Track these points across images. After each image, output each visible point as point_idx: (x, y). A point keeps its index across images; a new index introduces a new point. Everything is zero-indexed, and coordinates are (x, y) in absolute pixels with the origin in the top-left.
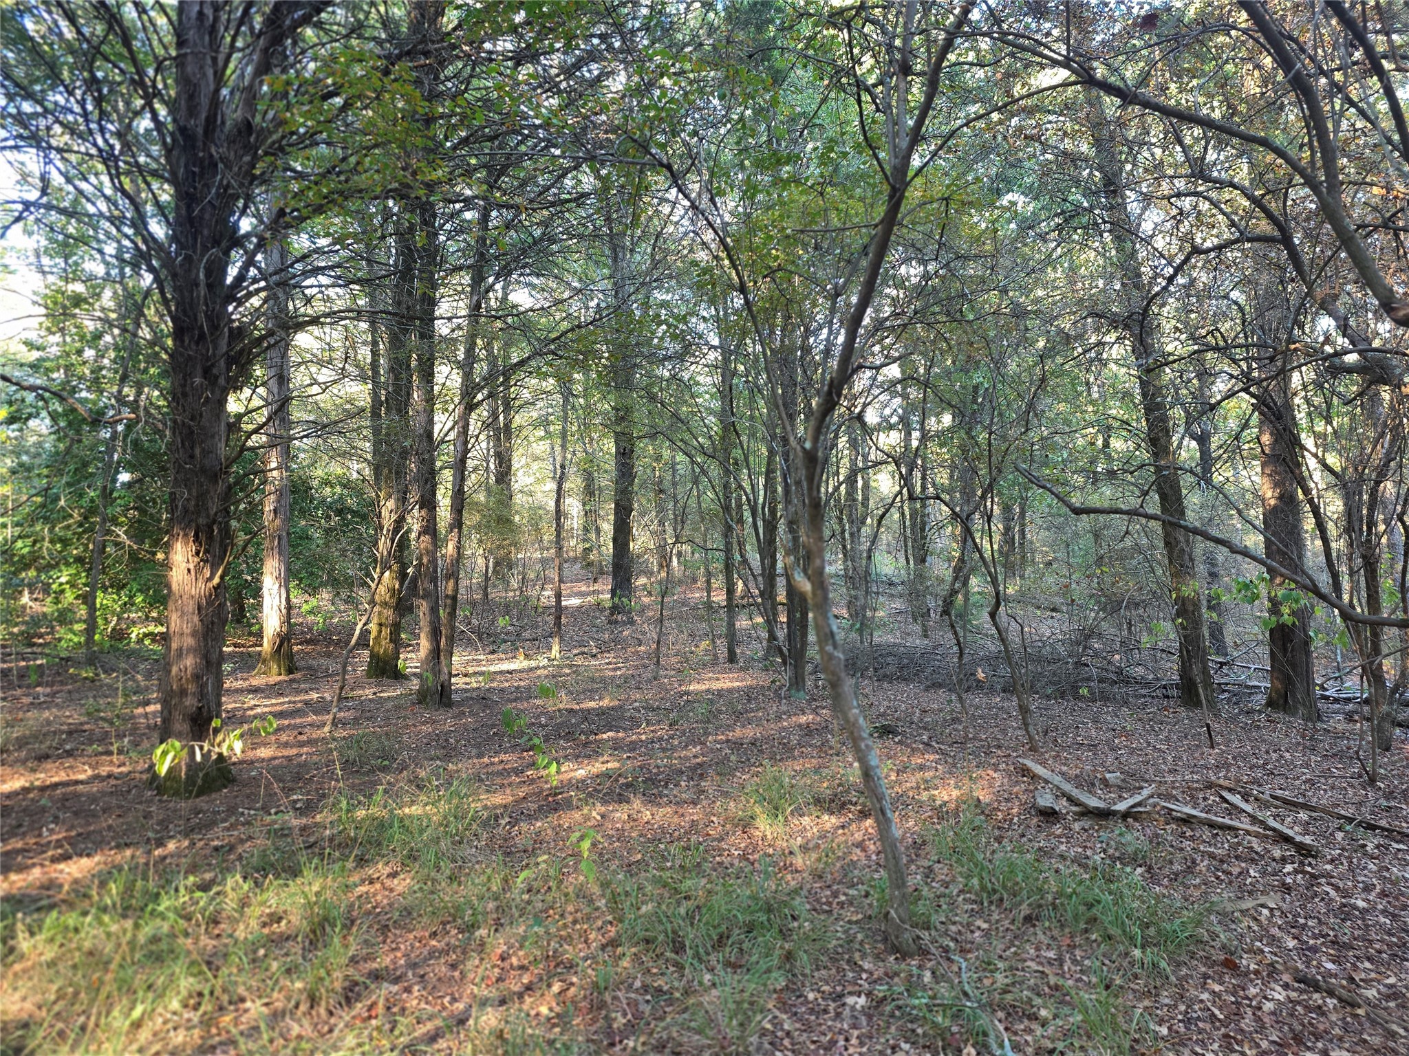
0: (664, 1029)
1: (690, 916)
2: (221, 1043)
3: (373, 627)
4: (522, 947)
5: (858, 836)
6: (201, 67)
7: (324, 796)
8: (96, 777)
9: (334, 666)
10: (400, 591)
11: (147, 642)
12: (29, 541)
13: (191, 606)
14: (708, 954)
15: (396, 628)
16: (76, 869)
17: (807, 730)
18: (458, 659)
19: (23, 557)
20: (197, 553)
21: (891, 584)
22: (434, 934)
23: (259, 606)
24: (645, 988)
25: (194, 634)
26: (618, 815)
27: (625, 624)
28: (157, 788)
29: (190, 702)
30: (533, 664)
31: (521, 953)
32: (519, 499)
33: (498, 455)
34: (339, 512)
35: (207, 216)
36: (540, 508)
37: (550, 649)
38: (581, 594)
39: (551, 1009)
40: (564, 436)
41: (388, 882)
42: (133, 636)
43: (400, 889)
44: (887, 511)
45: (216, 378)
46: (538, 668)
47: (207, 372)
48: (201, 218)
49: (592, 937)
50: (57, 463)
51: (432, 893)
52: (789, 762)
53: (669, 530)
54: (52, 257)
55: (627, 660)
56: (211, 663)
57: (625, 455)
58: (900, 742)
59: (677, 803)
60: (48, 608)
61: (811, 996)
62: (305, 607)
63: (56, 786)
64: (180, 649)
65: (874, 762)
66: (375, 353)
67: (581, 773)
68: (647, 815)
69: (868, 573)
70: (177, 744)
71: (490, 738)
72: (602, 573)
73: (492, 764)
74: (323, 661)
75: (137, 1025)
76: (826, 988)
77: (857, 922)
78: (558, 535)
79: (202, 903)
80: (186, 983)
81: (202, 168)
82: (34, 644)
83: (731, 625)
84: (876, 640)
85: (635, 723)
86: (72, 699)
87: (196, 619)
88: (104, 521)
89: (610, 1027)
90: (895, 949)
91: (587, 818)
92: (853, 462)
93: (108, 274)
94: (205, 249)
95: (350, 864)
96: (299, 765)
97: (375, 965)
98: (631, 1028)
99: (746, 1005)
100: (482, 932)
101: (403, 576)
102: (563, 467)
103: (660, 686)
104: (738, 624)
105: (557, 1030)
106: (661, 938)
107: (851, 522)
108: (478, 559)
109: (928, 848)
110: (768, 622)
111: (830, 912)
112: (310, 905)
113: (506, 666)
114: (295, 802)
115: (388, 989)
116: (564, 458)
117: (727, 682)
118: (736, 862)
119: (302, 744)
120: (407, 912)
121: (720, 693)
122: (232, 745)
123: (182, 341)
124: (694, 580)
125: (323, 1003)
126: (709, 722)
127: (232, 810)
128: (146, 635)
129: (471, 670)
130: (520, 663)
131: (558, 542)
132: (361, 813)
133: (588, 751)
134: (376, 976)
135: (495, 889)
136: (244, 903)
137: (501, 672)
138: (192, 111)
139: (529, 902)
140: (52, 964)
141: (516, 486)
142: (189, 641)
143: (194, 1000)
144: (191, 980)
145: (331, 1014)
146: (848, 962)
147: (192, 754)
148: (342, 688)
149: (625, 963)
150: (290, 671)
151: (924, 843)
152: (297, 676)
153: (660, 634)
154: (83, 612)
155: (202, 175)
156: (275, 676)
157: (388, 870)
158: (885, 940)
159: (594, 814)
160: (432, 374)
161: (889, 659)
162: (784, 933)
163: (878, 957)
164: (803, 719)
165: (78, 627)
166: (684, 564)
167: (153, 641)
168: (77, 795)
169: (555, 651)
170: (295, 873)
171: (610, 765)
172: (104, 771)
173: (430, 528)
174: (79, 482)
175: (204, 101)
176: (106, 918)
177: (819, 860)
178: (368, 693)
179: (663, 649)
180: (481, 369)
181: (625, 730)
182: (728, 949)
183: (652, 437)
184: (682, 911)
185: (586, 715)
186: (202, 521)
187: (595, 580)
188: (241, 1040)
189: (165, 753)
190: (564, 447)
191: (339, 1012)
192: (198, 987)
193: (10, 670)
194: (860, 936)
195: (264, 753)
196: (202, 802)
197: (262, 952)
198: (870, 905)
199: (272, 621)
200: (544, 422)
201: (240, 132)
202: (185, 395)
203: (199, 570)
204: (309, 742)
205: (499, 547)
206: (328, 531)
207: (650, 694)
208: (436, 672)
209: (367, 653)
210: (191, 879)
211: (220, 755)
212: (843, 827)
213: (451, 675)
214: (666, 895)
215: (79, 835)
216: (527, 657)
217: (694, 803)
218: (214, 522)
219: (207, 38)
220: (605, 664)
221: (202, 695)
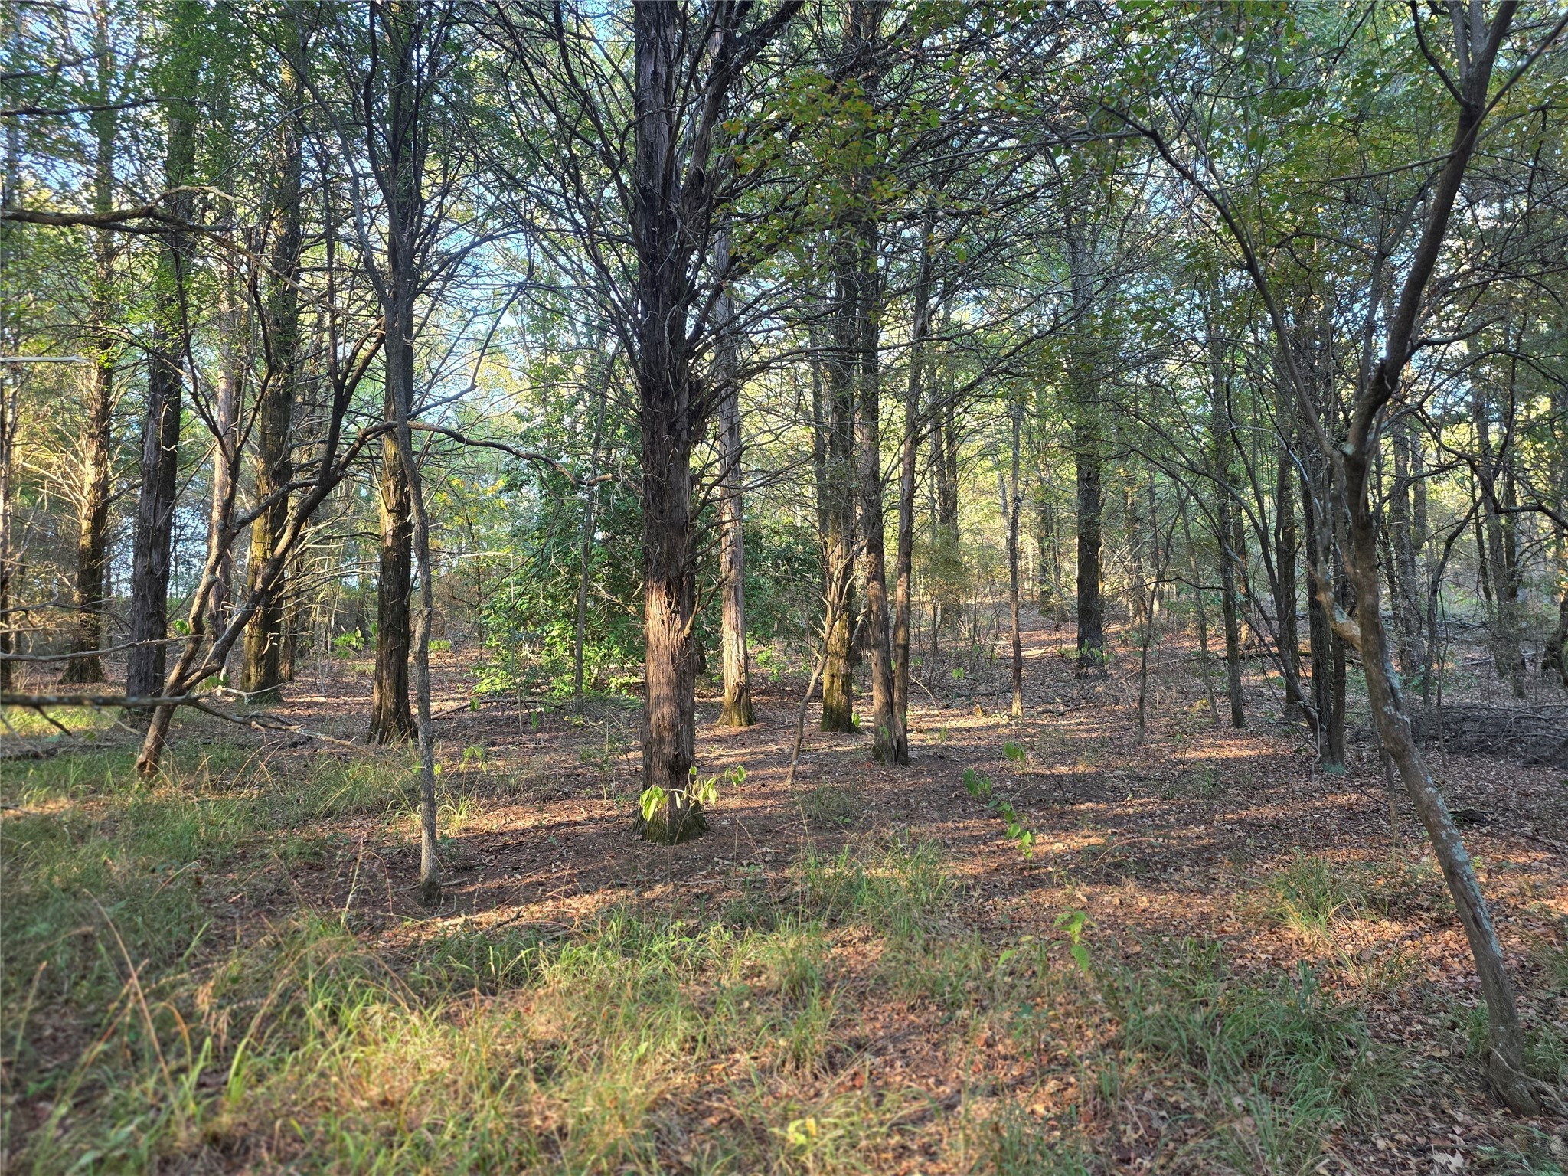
0: (1187, 1154)
1: (1209, 1026)
2: (716, 1091)
3: (825, 678)
4: (1009, 1035)
5: (1435, 951)
6: (658, 126)
7: (792, 851)
8: (591, 819)
9: (791, 718)
10: (850, 641)
11: (624, 692)
12: (526, 598)
13: (665, 658)
14: (1237, 1074)
15: (848, 679)
16: (582, 905)
17: (1351, 813)
18: (914, 714)
19: (522, 613)
20: (670, 605)
21: (1463, 627)
22: (912, 1008)
23: (719, 656)
24: (1160, 1103)
25: (669, 683)
26: (1107, 898)
27: (1096, 678)
28: (643, 832)
29: (668, 750)
30: (992, 721)
31: (1008, 1041)
32: (967, 538)
33: (944, 492)
34: (788, 560)
35: (666, 274)
36: (991, 547)
37: (1010, 705)
38: (1041, 644)
39: (1048, 1109)
40: (1015, 465)
41: (860, 947)
42: (613, 685)
43: (872, 955)
44: (1460, 530)
45: (680, 433)
46: (998, 726)
47: (671, 429)
48: (662, 276)
49: (1090, 1033)
50: (546, 523)
51: (907, 962)
52: (1329, 852)
53: (1147, 566)
54: (534, 334)
55: (1102, 721)
56: (684, 712)
57: (1089, 481)
58: (1489, 834)
59: (1180, 891)
60: (544, 660)
61: (1381, 1144)
62: (761, 658)
63: (559, 825)
64: (658, 698)
65: (1461, 856)
66: (817, 395)
67: (1059, 847)
68: (1144, 902)
69: (1431, 612)
70: (660, 790)
71: (952, 801)
72: (1065, 619)
73: (958, 829)
74: (780, 713)
75: (641, 1061)
76: (1403, 1137)
77: (1440, 1060)
78: (1014, 577)
79: (689, 949)
80: (682, 1027)
81: (661, 227)
82: (533, 694)
83: (1235, 680)
84: (1445, 700)
85: (1118, 794)
86: (569, 744)
87: (670, 668)
88: (586, 577)
89: (1119, 1140)
90: (1502, 1102)
91: (1071, 898)
92: (1400, 468)
93: (579, 343)
94: (667, 307)
95: (823, 924)
96: (765, 817)
97: (854, 1033)
98: (1147, 1145)
99: (1291, 1142)
100: (963, 1013)
101: (852, 624)
102: (1016, 500)
103: (1146, 752)
104: (1243, 680)
105: (1057, 1133)
106: (1175, 1045)
107: (1400, 548)
108: (925, 606)
109: (1544, 975)
110: (1288, 676)
111: (1400, 1043)
112: (787, 962)
113: (962, 723)
114: (764, 854)
115: (869, 1060)
116: (1016, 489)
117: (1232, 750)
118: (1264, 967)
119: (766, 797)
120: (883, 980)
121: (1225, 763)
122: (706, 793)
123: (650, 400)
124: (1182, 626)
125: (808, 1065)
126: (1213, 797)
127: (708, 859)
128: (623, 685)
129: (925, 725)
130: (977, 721)
131: (1014, 585)
132: (829, 871)
133: (1065, 823)
134: (859, 1045)
135: (973, 966)
136: (726, 953)
137: (957, 729)
138: (650, 172)
139: (1013, 987)
140: (569, 992)
141: (963, 525)
142: (665, 691)
143: (691, 1044)
144: (686, 1024)
145: (816, 1077)
146: (1432, 1108)
147: (673, 800)
148: (800, 740)
149: (1131, 1069)
150: (750, 722)
151: (1537, 967)
152: (757, 726)
153: (1144, 690)
154: (570, 663)
155: (661, 235)
156: (737, 727)
157: (858, 934)
158: (1486, 1087)
159: (1079, 895)
160: (876, 410)
161: (1467, 726)
162: (1340, 1062)
163: (1475, 1108)
164: (1343, 799)
165: (568, 677)
166: (1166, 606)
167: (629, 691)
168: (577, 835)
169: (1016, 708)
170: (771, 927)
171: (1092, 840)
172: (597, 813)
173: (878, 574)
174: (564, 541)
175: (661, 160)
176: (609, 954)
177: (1380, 975)
178: (824, 746)
179: (1147, 709)
180: (926, 398)
181: (1107, 801)
182: (1263, 1071)
183: (1122, 457)
184: (1198, 1017)
185: (1059, 781)
186: (673, 573)
187: (1057, 628)
188: (736, 1091)
189: (650, 799)
190: (1015, 477)
191: (823, 1076)
192: (693, 1032)
193: (516, 717)
194: (1447, 1078)
195: (732, 803)
196: (681, 849)
197: (747, 1004)
198: (1461, 1041)
199: (732, 674)
200: (992, 450)
201: (692, 184)
202: (653, 452)
203: (671, 621)
204: (773, 795)
205: (948, 592)
206: (777, 581)
207: (1135, 761)
208: (891, 726)
209: (820, 705)
210: (679, 923)
211: (697, 802)
212: (1412, 938)
213: (906, 731)
214: (1177, 996)
215: (581, 873)
216: (985, 713)
217: (1203, 893)
218: (683, 574)
219: (661, 96)
220: (1076, 724)
221: (678, 744)
